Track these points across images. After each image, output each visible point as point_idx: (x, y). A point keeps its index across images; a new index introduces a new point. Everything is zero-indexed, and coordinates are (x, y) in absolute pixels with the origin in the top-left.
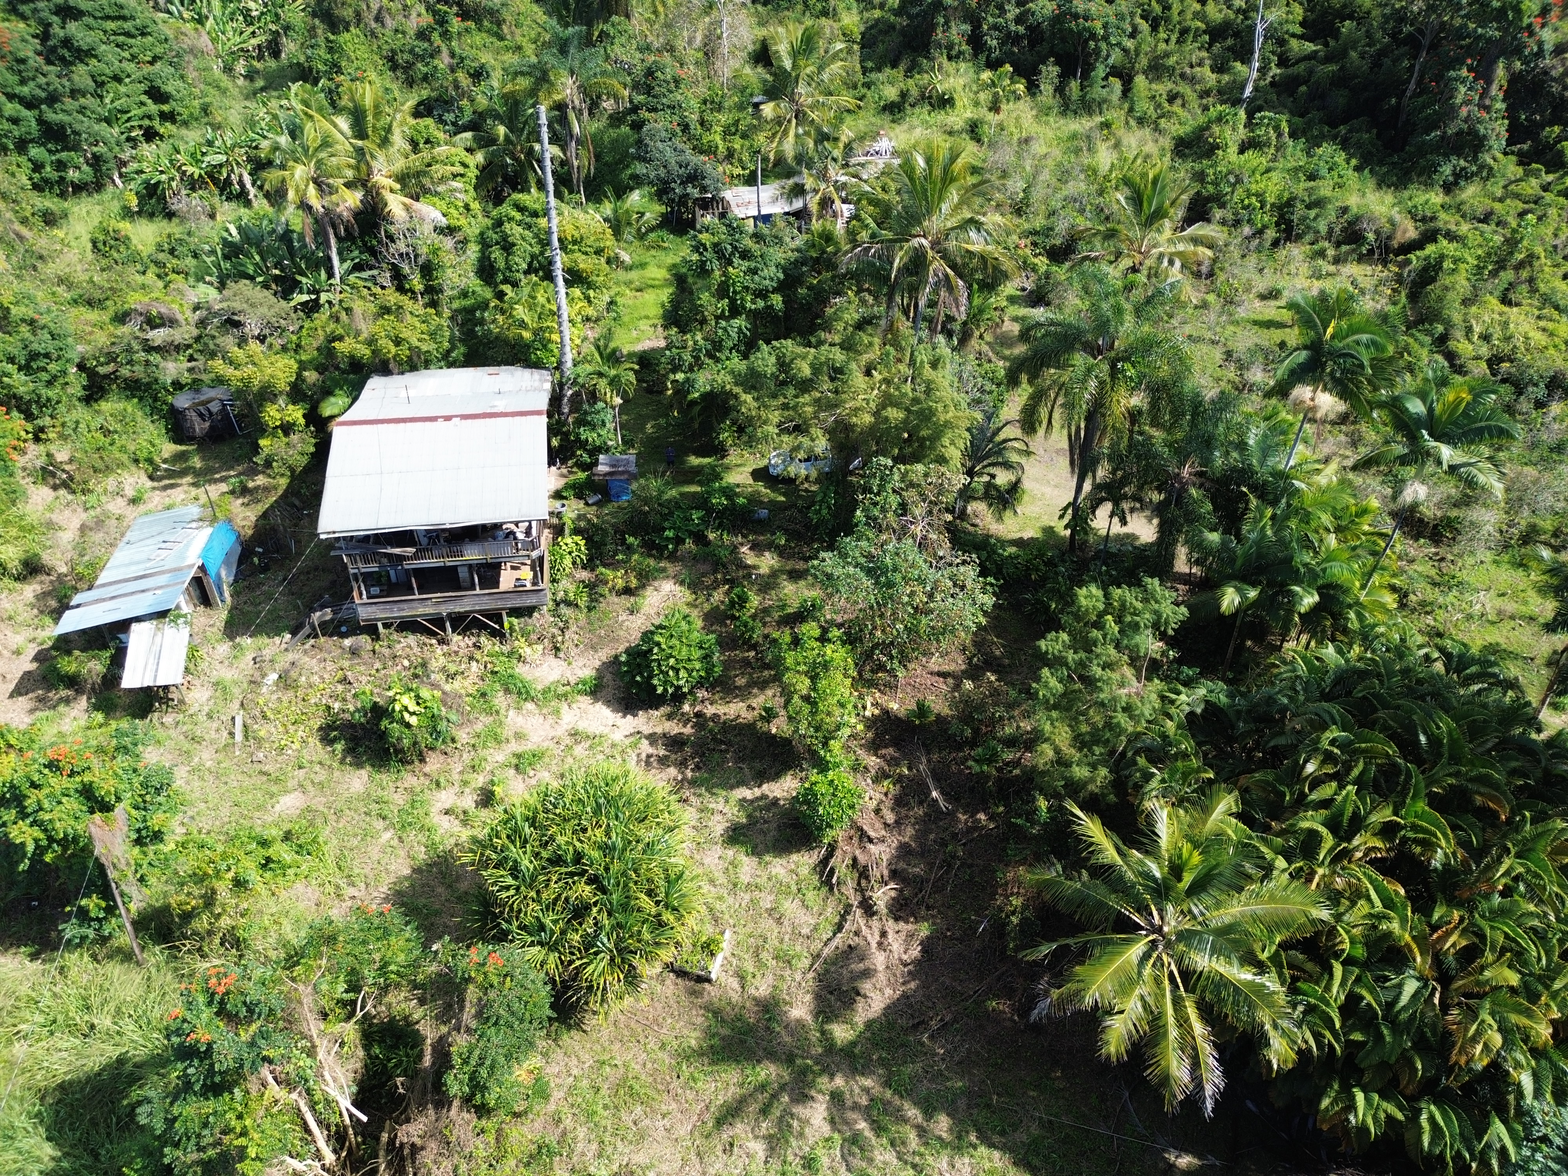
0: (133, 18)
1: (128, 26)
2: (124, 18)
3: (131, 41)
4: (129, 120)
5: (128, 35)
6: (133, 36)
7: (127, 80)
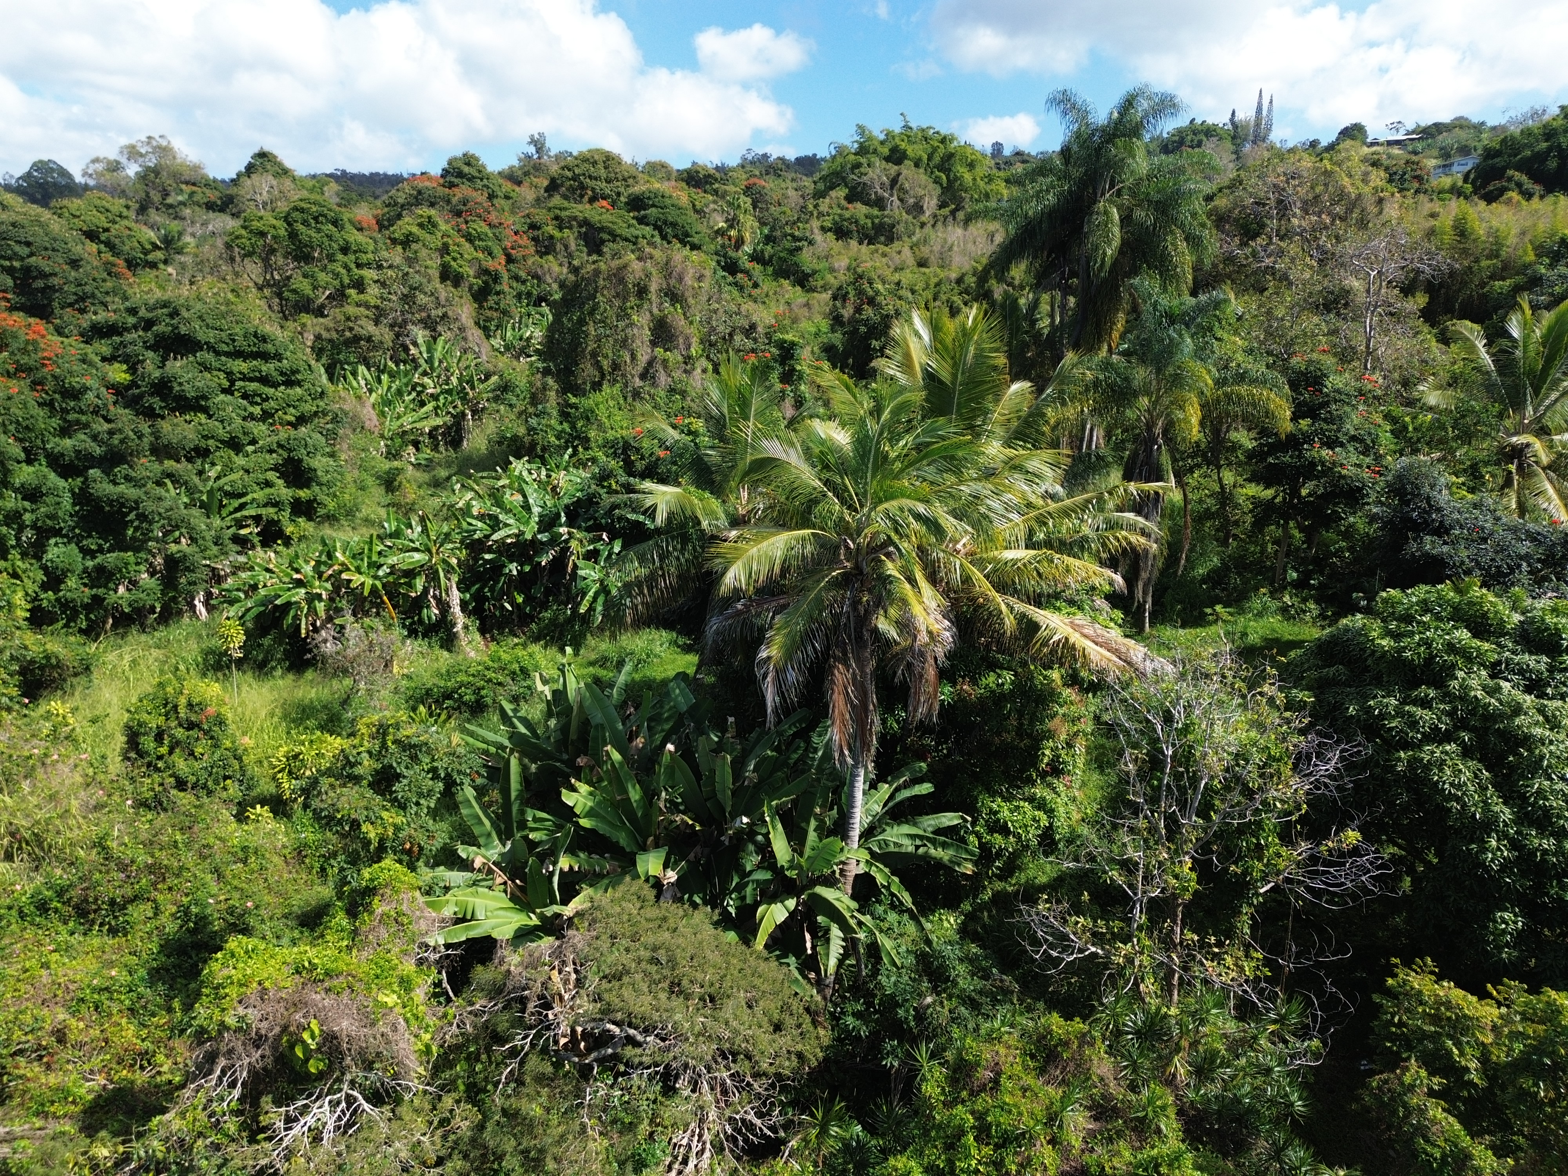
0: (278, 357)
1: (268, 368)
2: (265, 356)
3: (270, 391)
4: (242, 507)
5: (265, 380)
6: (275, 385)
7: (250, 448)
